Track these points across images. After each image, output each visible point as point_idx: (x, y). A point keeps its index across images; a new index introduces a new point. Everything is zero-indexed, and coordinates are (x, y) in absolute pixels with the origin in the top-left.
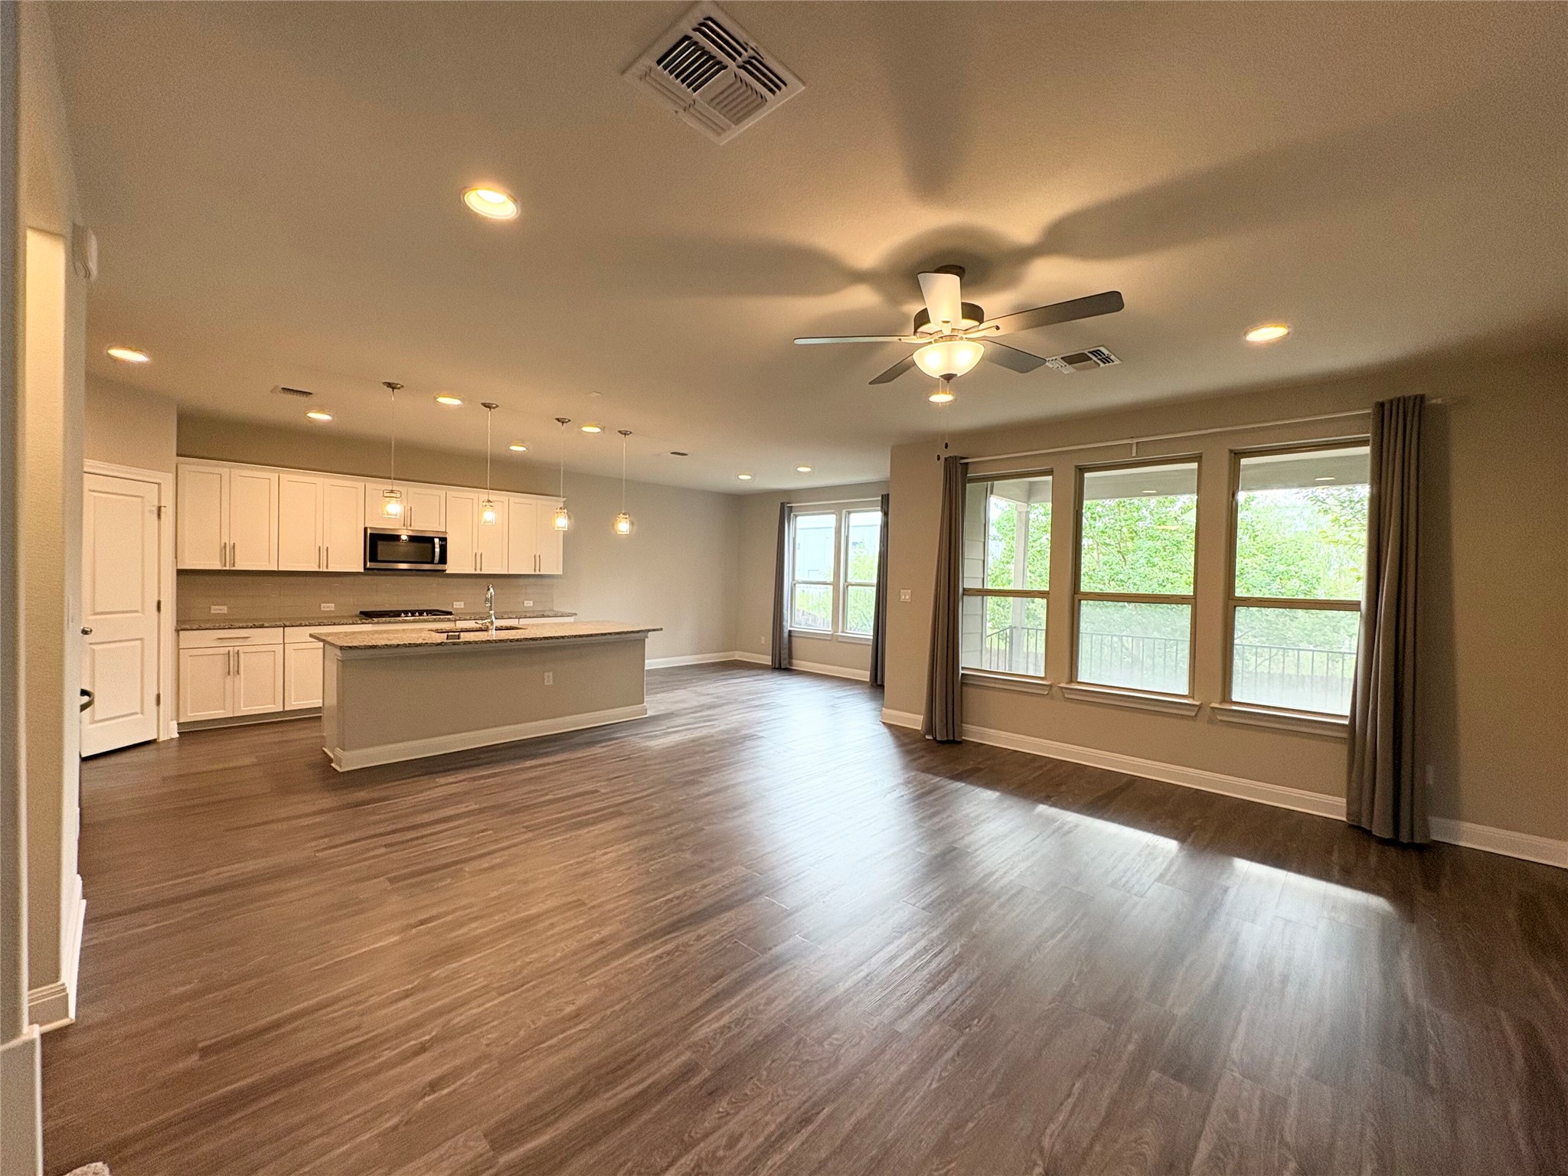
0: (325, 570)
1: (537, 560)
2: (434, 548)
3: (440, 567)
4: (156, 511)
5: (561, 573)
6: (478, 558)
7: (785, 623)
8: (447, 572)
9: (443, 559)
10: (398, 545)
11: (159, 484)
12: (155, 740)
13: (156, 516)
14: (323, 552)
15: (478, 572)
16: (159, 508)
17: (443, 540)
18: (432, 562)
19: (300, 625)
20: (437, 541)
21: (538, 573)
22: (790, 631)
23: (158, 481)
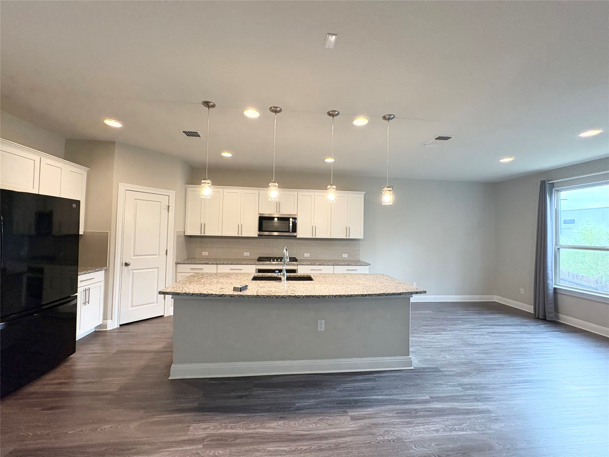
0: (241, 236)
1: (348, 230)
2: (289, 223)
3: (293, 234)
4: (167, 208)
5: (363, 238)
6: (314, 229)
7: (549, 282)
8: (298, 237)
9: (294, 229)
10: (273, 222)
11: (169, 196)
12: (163, 315)
13: (167, 210)
14: (240, 227)
15: (314, 237)
16: (169, 206)
17: (295, 219)
18: (289, 232)
19: (223, 264)
20: (291, 219)
21: (348, 238)
22: (555, 289)
23: (169, 194)
